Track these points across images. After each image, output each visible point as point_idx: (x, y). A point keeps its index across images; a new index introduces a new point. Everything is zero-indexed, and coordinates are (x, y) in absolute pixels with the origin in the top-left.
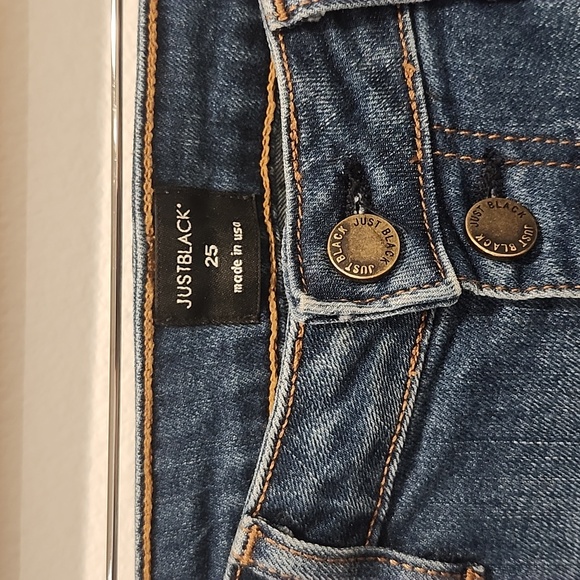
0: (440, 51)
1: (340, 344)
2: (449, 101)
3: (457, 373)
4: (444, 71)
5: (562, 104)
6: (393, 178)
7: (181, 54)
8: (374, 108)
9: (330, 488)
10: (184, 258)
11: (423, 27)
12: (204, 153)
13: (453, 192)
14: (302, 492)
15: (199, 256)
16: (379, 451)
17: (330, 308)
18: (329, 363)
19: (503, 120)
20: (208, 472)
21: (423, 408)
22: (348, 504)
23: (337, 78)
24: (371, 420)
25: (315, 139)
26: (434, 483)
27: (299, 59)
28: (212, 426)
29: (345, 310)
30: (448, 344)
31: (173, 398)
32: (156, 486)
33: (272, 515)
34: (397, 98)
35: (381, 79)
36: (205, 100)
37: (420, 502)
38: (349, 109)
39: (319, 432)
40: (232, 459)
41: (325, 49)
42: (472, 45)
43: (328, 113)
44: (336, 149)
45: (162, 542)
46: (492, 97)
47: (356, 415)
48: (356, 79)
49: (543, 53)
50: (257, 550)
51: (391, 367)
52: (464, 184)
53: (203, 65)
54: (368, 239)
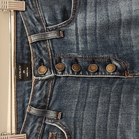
0: (52, 45)
1: (40, 83)
2: (54, 51)
3: (56, 86)
4: (53, 47)
5: (68, 51)
6: (46, 61)
7: (19, 46)
8: (43, 52)
9: (39, 102)
10: (20, 72)
11: (50, 42)
12: (23, 58)
13: (54, 63)
14: (36, 102)
15: (22, 72)
16: (46, 97)
17: (38, 78)
18: (38, 85)
19: (61, 53)
20: (24, 100)
21: (52, 91)
22: (42, 104)
23: (39, 49)
24: (44, 92)
25: (36, 56)
26: (55, 101)
27: (33, 47)
28: (24, 94)
29: (40, 78)
30: (55, 82)
31: (19, 91)
32: (17, 102)
33: (32, 105)
34: (46, 51)
35: (44, 49)
36: (23, 51)
37: (53, 104)
38: (40, 53)
39: (38, 94)
40: (27, 99)
41: (37, 45)
42: (56, 44)
43: (37, 53)
44: (39, 58)
45: (18, 110)
46: (59, 50)
47: (42, 92)
48: (41, 49)
49: (66, 45)
50: (30, 110)
51: (47, 85)
52: (56, 62)
53: (22, 47)
54: (43, 69)
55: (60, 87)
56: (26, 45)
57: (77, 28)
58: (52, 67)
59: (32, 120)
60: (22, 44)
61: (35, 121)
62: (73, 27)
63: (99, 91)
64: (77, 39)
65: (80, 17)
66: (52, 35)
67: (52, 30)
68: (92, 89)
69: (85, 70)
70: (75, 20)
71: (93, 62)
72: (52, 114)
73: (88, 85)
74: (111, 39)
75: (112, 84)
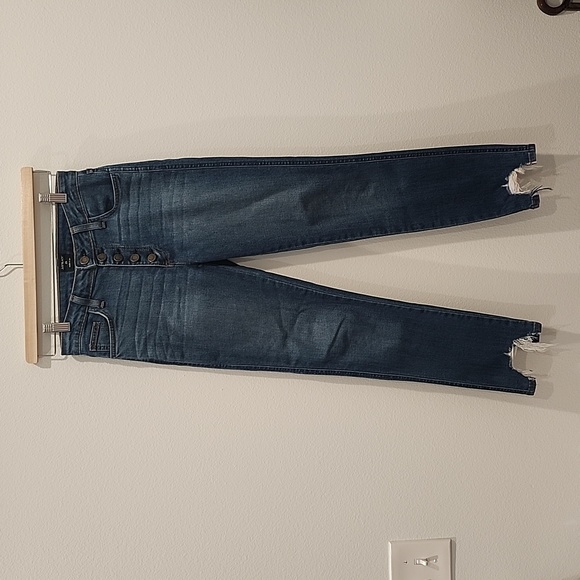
0: (94, 236)
1: (82, 272)
2: (96, 241)
3: (99, 276)
4: (95, 238)
5: (111, 242)
6: (88, 252)
7: (61, 237)
8: (85, 243)
9: (82, 291)
10: (62, 263)
11: (92, 233)
12: (65, 249)
13: (97, 253)
14: (78, 291)
15: (64, 263)
16: (88, 286)
17: (80, 268)
18: (81, 275)
19: (103, 244)
20: (67, 290)
21: (95, 281)
22: (85, 293)
23: (81, 240)
24: (87, 282)
25: (78, 247)
26: (97, 291)
27: (75, 238)
28: (67, 284)
29: (82, 268)
30: (97, 272)
32: (60, 292)
33: (74, 294)
34: (89, 242)
35: (86, 239)
36: (65, 242)
37: (96, 294)
38: (82, 243)
39: (80, 284)
40: (70, 288)
41: (79, 236)
42: (99, 235)
43: (79, 244)
44: (81, 248)
46: (101, 241)
47: (85, 281)
48: (83, 240)
49: (108, 235)
50: (73, 299)
51: (89, 275)
53: (64, 238)
54: (85, 259)
55: (103, 277)
56: (68, 236)
57: (119, 219)
58: (94, 257)
59: (75, 309)
60: (63, 234)
61: (79, 310)
62: (115, 218)
63: (142, 281)
64: (120, 229)
65: (123, 206)
66: (94, 226)
67: (94, 221)
68: (135, 278)
69: (127, 260)
70: (118, 209)
71: (136, 252)
72: (95, 303)
73: (130, 274)
74: (154, 229)
75: (154, 273)
